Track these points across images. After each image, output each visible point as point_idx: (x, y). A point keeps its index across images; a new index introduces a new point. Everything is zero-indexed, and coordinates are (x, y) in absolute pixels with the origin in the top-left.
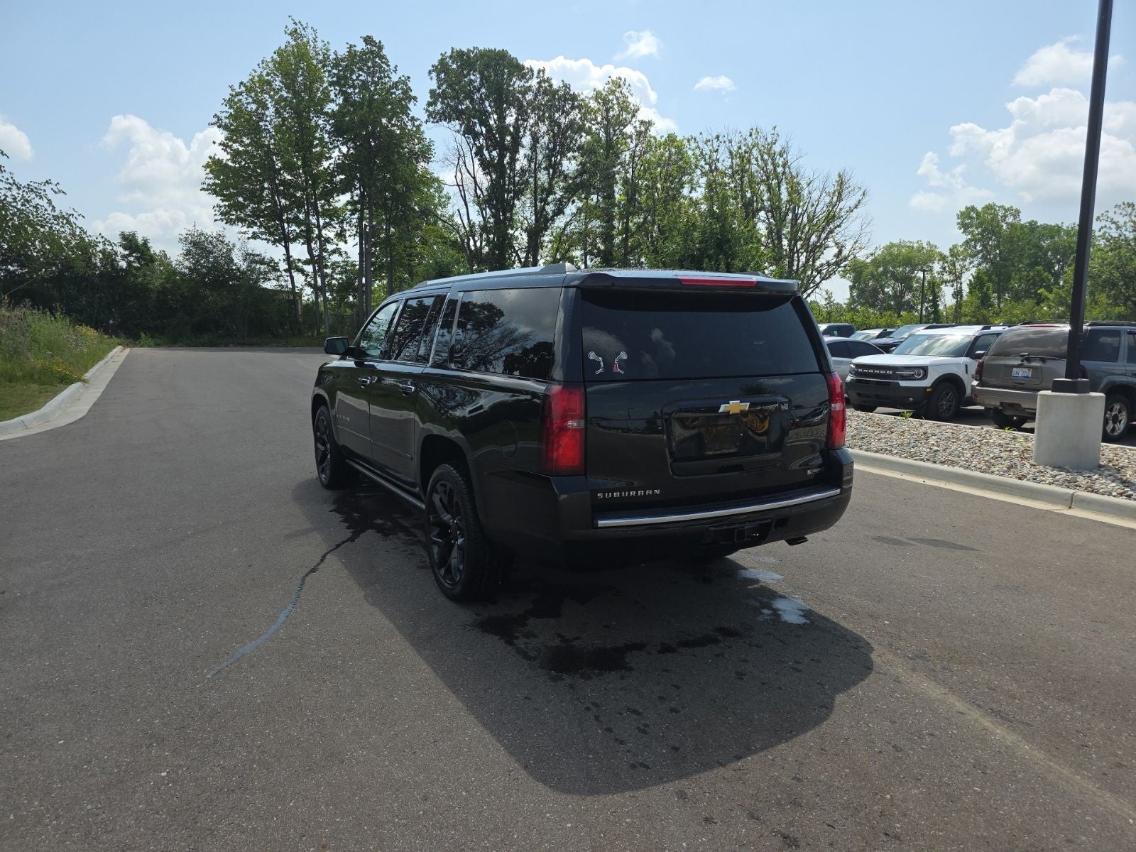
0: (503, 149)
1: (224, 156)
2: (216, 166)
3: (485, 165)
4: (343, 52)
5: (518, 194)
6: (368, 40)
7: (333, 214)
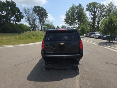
0: (94, 13)
1: (66, 18)
2: (65, 19)
3: (92, 15)
4: (77, 6)
5: (96, 18)
6: (79, 4)
7: (75, 22)
